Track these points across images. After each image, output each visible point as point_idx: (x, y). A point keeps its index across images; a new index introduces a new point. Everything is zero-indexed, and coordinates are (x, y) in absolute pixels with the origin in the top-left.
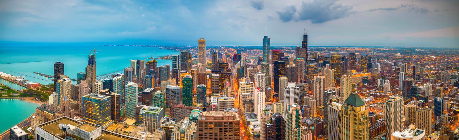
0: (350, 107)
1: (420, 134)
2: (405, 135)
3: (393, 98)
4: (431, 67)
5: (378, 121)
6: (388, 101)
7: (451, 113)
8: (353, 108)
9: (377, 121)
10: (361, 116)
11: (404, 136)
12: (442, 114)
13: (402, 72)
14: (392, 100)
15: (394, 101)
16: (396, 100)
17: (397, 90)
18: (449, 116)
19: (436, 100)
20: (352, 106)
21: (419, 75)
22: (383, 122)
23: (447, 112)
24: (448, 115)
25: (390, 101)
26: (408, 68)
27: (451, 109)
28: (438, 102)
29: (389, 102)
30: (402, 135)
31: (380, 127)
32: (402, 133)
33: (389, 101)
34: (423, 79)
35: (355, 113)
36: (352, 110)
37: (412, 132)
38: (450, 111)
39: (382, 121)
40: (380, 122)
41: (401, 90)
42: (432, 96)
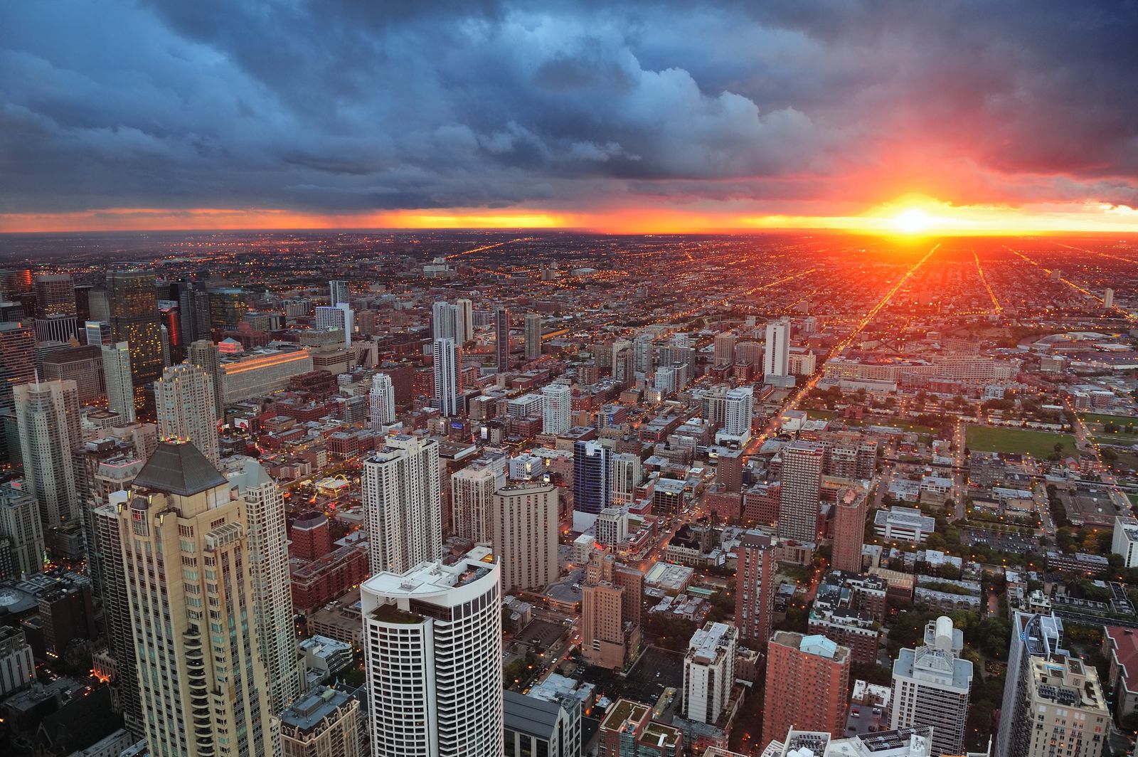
0: (157, 501)
1: (478, 578)
2: (414, 584)
3: (395, 449)
4: (579, 315)
5: (341, 542)
6: (372, 461)
7: (645, 503)
8: (171, 502)
9: (338, 543)
10: (210, 530)
11: (410, 588)
12: (603, 503)
13: (444, 341)
14: (390, 456)
15: (399, 459)
16: (406, 456)
17: (426, 416)
18: (634, 517)
19: (579, 450)
20: (167, 493)
21: (522, 351)
22: (360, 545)
23: (628, 497)
24: (632, 511)
25: (381, 462)
26: (477, 320)
27: (646, 487)
28: (589, 458)
29: (376, 466)
30: (403, 587)
31: (349, 565)
32: (406, 579)
33: (375, 462)
34: (537, 367)
35: (183, 522)
36: (169, 511)
37: (445, 575)
38: (641, 494)
39: (360, 541)
40: (348, 545)
41: (442, 415)
42: (571, 436)
